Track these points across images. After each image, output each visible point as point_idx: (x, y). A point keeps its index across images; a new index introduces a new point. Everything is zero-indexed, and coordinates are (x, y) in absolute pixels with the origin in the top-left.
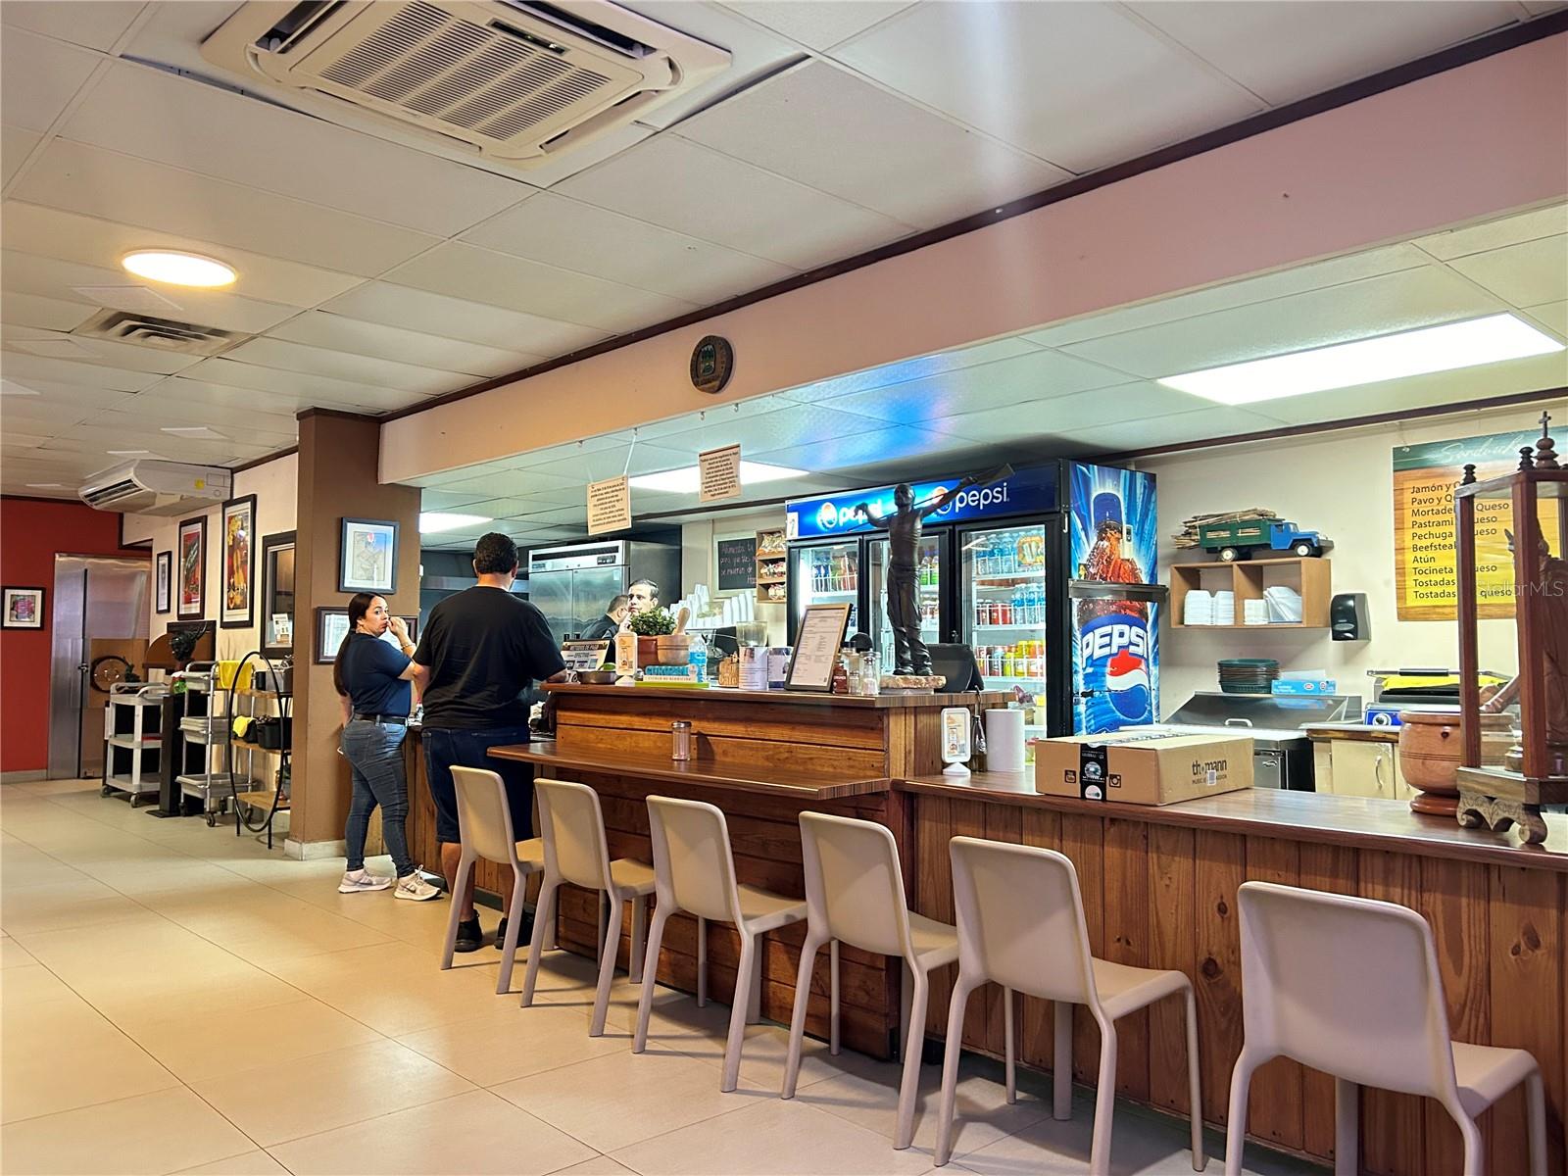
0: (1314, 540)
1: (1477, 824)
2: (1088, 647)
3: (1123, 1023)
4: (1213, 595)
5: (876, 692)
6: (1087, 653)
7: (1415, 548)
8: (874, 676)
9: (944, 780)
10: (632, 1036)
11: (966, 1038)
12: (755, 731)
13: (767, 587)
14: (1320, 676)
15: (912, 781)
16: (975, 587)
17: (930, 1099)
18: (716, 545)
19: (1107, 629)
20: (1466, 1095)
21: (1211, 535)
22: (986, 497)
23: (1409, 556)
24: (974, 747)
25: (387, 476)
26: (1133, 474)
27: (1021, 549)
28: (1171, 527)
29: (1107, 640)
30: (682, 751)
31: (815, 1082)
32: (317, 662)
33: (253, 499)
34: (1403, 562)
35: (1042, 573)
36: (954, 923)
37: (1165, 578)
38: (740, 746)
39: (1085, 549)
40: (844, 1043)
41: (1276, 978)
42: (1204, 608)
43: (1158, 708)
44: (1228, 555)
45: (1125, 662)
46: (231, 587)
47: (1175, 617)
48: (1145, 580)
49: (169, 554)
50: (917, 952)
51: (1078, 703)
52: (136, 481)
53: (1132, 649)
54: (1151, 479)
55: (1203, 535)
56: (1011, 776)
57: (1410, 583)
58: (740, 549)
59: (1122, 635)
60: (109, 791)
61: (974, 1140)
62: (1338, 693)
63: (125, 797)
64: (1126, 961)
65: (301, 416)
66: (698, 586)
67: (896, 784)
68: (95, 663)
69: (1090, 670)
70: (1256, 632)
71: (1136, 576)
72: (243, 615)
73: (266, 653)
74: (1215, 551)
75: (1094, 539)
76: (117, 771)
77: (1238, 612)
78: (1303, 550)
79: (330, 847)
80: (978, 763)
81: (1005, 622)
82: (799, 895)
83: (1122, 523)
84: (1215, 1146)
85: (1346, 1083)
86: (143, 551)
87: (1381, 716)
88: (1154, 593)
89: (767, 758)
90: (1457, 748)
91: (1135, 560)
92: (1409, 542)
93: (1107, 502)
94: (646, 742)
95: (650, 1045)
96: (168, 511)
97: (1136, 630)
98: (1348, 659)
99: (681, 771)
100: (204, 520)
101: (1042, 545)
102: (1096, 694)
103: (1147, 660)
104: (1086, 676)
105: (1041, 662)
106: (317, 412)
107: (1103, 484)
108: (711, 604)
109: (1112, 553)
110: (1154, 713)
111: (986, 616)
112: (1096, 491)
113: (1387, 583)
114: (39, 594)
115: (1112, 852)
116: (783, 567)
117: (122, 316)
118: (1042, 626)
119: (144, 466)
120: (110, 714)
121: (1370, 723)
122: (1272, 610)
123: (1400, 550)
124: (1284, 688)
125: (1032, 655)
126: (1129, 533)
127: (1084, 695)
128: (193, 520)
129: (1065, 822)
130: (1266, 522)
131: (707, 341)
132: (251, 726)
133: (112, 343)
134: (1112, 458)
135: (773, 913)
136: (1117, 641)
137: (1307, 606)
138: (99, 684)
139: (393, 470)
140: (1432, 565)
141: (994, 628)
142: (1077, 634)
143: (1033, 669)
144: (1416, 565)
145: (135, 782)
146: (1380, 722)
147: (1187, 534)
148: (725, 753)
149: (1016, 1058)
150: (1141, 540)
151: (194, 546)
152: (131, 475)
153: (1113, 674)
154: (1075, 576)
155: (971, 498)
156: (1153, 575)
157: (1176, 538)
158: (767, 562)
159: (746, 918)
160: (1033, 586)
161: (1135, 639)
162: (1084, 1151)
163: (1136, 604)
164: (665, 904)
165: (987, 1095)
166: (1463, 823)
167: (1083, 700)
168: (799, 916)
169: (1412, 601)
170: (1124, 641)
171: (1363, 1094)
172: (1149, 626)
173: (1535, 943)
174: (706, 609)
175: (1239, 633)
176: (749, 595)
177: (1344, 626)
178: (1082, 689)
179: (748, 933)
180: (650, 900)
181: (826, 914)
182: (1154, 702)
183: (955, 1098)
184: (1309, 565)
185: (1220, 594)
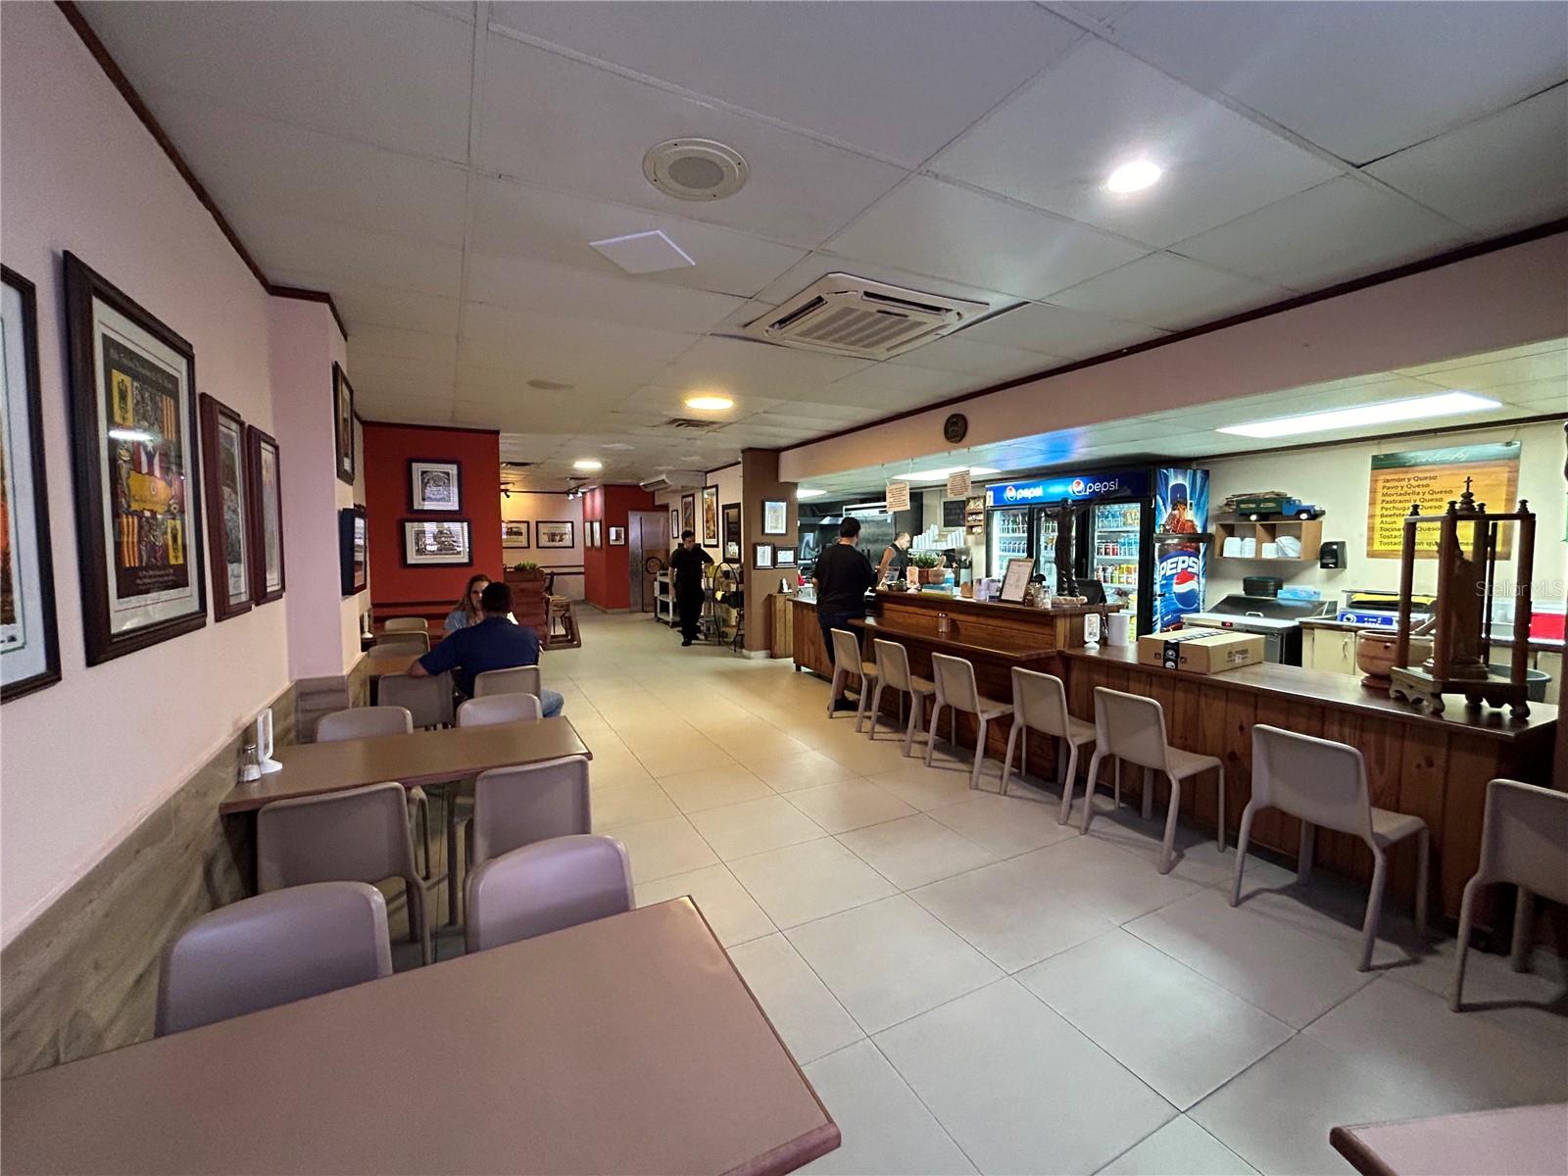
0: (1312, 511)
1: (1401, 699)
2: (1163, 569)
3: (1182, 782)
4: (1242, 540)
5: (1049, 606)
6: (1162, 573)
7: (1382, 516)
8: (1047, 600)
9: (1085, 651)
10: (924, 758)
11: (1098, 777)
12: (982, 620)
13: (972, 527)
14: (1311, 588)
15: (1068, 651)
16: (1096, 534)
17: (1077, 802)
18: (942, 504)
19: (1175, 559)
20: (1377, 837)
21: (1242, 506)
22: (1105, 487)
23: (1378, 520)
24: (1102, 633)
25: (782, 479)
26: (1195, 471)
27: (1125, 516)
28: (1218, 499)
29: (1175, 565)
30: (943, 628)
31: (1014, 788)
32: (754, 569)
33: (716, 486)
34: (1373, 524)
35: (1138, 528)
36: (1094, 722)
37: (1212, 529)
38: (974, 627)
39: (1163, 517)
40: (1028, 770)
41: (1271, 767)
42: (1236, 548)
43: (1204, 601)
44: (1253, 517)
45: (1185, 576)
46: (708, 528)
47: (1217, 551)
48: (1199, 531)
49: (677, 511)
50: (1073, 736)
51: (1156, 600)
52: (666, 480)
53: (1190, 570)
54: (1206, 473)
55: (1238, 506)
56: (1121, 650)
57: (1377, 536)
58: (955, 506)
59: (1184, 562)
60: (659, 620)
61: (1098, 824)
62: (1322, 599)
63: (667, 623)
64: (1185, 748)
65: (743, 451)
66: (932, 526)
67: (1059, 652)
68: (648, 559)
69: (1164, 582)
70: (1270, 562)
71: (1194, 529)
72: (713, 542)
73: (726, 560)
74: (1246, 515)
75: (1169, 510)
76: (661, 611)
77: (1259, 550)
78: (1304, 516)
79: (762, 653)
80: (1104, 641)
81: (1113, 554)
82: (1010, 702)
83: (1186, 499)
84: (1232, 841)
85: (1309, 824)
86: (665, 508)
87: (1349, 616)
88: (1207, 538)
89: (989, 634)
90: (1393, 655)
91: (1195, 520)
92: (1378, 512)
93: (1180, 488)
94: (924, 621)
95: (933, 764)
96: (675, 492)
97: (1192, 559)
98: (1329, 579)
99: (943, 639)
100: (693, 495)
101: (1139, 515)
102: (1167, 595)
103: (1198, 575)
104: (1162, 586)
105: (1135, 576)
106: (751, 449)
107: (1175, 479)
108: (939, 535)
109: (1180, 517)
110: (1201, 603)
111: (1103, 551)
112: (1172, 483)
113: (1361, 536)
114: (623, 529)
115: (1180, 696)
116: (981, 517)
117: (675, 420)
118: (1136, 557)
119: (669, 473)
120: (657, 585)
121: (1342, 620)
122: (1280, 549)
123: (1372, 516)
124: (1286, 594)
125: (1129, 571)
126: (1191, 504)
127: (1160, 596)
128: (688, 495)
129: (1153, 678)
130: (1281, 499)
131: (953, 416)
132: (723, 595)
133: (673, 429)
134: (1180, 463)
135: (996, 710)
136: (1181, 566)
137: (1304, 550)
138: (649, 569)
139: (785, 477)
140: (1394, 526)
141: (1107, 557)
142: (1157, 562)
143: (1130, 580)
144: (1382, 525)
145: (670, 617)
146: (1348, 619)
147: (1227, 505)
148: (966, 629)
149: (1121, 787)
150: (1198, 509)
151: (689, 509)
152: (664, 477)
153: (1177, 584)
154: (1157, 531)
155: (1097, 487)
156: (1205, 528)
157: (1221, 507)
158: (972, 514)
159: (982, 712)
160: (1132, 535)
161: (1192, 564)
162: (1161, 836)
163: (1193, 544)
164: (940, 700)
165: (1106, 804)
166: (1393, 696)
167: (1159, 598)
168: (1008, 712)
169: (1377, 547)
170: (1185, 565)
171: (1318, 830)
172: (1200, 557)
173: (1430, 764)
174: (937, 537)
175: (1258, 562)
176: (962, 530)
177: (1329, 561)
178: (1159, 592)
179: (983, 719)
180: (931, 698)
181: (1024, 715)
182: (1201, 598)
183: (1092, 805)
184: (1307, 526)
185: (1247, 539)
